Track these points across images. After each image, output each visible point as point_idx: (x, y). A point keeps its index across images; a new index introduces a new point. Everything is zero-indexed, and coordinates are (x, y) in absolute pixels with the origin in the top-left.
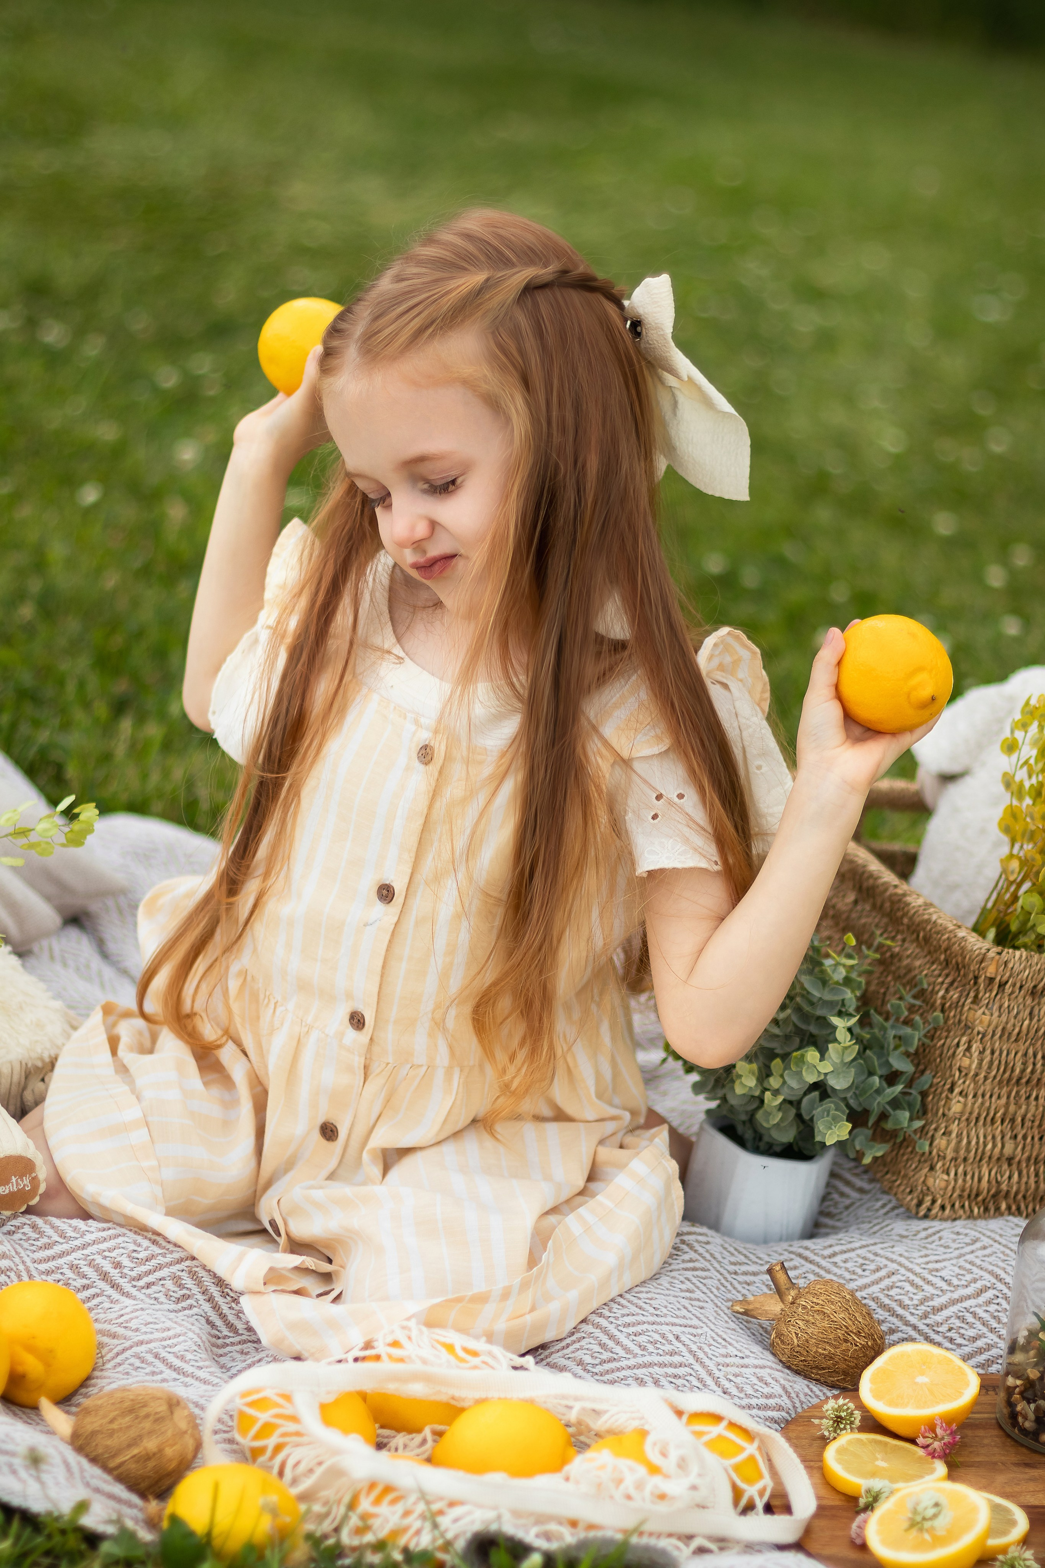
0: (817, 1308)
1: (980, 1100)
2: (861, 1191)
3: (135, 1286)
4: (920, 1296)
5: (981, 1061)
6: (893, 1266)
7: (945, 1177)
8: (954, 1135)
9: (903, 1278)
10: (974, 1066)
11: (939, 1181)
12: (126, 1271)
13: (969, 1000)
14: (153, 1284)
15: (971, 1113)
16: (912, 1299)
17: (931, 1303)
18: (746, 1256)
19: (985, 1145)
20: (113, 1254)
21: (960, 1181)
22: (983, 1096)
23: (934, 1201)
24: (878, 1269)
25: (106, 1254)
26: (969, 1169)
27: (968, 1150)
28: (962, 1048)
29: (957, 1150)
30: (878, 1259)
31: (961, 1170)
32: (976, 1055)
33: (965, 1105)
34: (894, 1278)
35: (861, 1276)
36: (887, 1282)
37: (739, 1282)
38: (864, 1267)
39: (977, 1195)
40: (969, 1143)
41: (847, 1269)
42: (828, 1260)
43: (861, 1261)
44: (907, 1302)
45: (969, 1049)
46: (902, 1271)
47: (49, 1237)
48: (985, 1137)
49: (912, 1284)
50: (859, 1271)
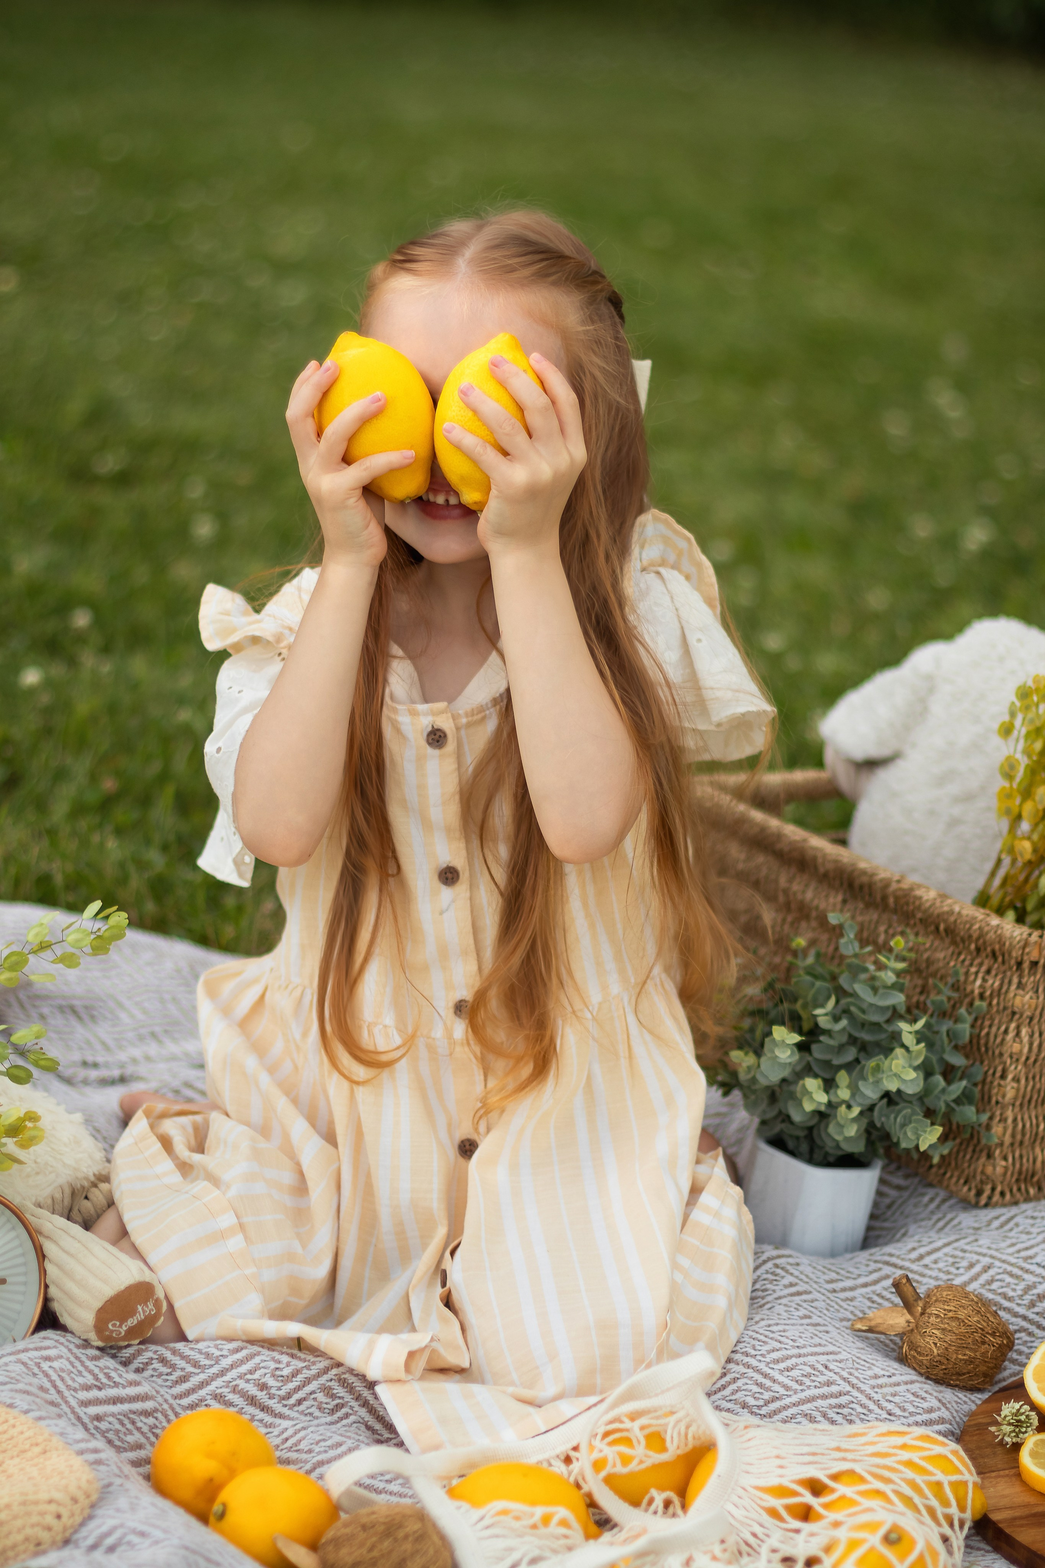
0: (951, 1314)
1: (1031, 1083)
2: (899, 1188)
3: (285, 1406)
4: (1022, 1286)
5: (1031, 1044)
6: (986, 1261)
7: (1003, 1163)
8: (1010, 1121)
9: (1001, 1271)
10: (1026, 1050)
11: (998, 1167)
12: (273, 1391)
13: (1013, 987)
14: (305, 1399)
15: (1024, 1097)
16: (1014, 1290)
17: (1035, 1291)
18: (838, 1273)
19: (1038, 1126)
20: (256, 1376)
21: (1018, 1166)
22: (1034, 1078)
23: (993, 1189)
24: (971, 1266)
25: (249, 1377)
26: (1024, 1152)
27: (1023, 1134)
28: (1011, 1035)
29: (1013, 1136)
30: (967, 1255)
31: (1017, 1154)
32: (1026, 1039)
33: (1018, 1090)
34: (991, 1272)
35: (956, 1275)
36: (985, 1277)
37: (842, 1300)
38: (957, 1265)
39: (1033, 1176)
40: (1024, 1126)
41: (940, 1270)
42: (917, 1263)
43: (951, 1260)
44: (1011, 1294)
45: (1018, 1034)
46: (997, 1263)
47: (183, 1369)
48: (1037, 1118)
49: (1011, 1275)
50: (952, 1270)
